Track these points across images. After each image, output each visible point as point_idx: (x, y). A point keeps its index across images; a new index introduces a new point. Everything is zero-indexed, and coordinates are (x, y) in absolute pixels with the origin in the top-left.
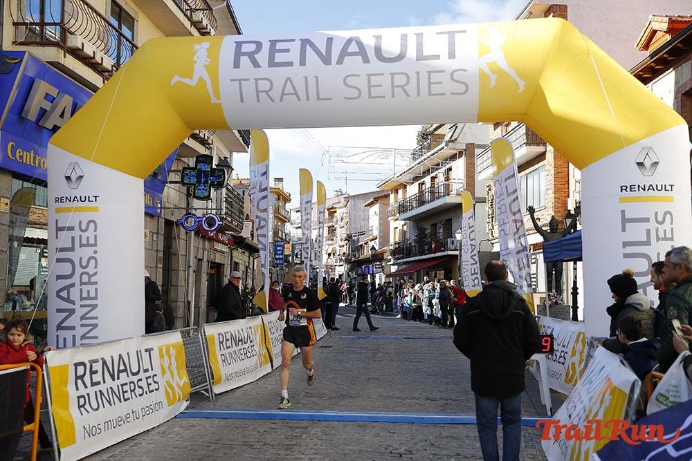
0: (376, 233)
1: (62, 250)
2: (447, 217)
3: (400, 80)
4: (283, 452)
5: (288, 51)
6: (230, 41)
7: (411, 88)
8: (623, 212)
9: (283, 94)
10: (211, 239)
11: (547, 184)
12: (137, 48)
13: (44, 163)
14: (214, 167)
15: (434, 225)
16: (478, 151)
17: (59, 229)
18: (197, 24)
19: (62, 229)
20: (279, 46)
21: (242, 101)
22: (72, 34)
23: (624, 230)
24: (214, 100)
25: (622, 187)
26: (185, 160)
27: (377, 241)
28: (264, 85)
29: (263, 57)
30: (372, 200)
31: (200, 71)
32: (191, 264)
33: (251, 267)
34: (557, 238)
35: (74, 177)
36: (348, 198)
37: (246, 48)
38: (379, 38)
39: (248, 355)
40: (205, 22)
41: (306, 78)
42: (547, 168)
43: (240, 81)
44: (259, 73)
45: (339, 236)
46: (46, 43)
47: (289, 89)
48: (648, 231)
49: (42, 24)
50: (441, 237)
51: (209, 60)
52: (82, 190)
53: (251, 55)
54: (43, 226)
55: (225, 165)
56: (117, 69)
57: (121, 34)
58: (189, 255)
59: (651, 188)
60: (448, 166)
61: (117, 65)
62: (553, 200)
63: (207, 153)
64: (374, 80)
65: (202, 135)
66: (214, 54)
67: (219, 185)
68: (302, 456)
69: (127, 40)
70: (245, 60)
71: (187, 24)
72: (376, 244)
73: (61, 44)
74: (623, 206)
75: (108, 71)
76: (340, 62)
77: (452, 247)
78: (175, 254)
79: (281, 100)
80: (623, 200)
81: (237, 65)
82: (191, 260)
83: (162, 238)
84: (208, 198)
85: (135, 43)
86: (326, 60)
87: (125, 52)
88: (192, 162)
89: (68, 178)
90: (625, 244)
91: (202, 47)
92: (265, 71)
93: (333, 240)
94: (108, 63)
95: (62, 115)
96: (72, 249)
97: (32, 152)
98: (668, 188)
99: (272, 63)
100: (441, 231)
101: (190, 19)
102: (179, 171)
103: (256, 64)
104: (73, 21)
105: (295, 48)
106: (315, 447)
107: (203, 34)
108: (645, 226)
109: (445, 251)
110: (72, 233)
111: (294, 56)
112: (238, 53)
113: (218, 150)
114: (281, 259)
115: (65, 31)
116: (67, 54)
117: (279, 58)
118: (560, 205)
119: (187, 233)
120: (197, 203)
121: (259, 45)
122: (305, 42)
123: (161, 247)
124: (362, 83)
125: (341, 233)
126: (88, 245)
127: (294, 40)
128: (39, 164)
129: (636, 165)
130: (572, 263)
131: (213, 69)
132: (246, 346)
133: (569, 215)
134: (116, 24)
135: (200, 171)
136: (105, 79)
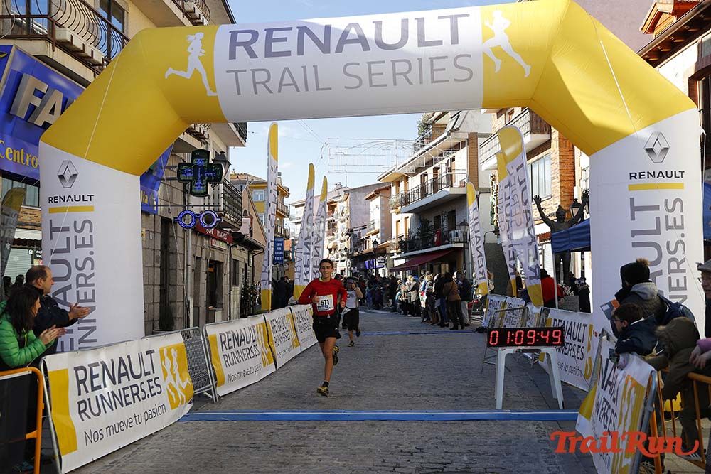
0: (378, 226)
1: (57, 251)
2: (451, 209)
3: (402, 67)
4: (290, 454)
5: (285, 39)
6: (224, 30)
7: (413, 76)
8: (632, 200)
9: (281, 85)
10: (209, 237)
11: (553, 172)
12: (128, 40)
13: (35, 162)
14: (211, 162)
15: (438, 218)
16: (480, 140)
17: (53, 230)
18: (189, 15)
19: (57, 229)
20: (276, 35)
21: (239, 93)
22: (60, 26)
23: (633, 218)
24: (210, 93)
25: (630, 174)
26: (181, 155)
27: (379, 235)
28: (262, 76)
29: (259, 47)
30: (373, 193)
31: (195, 63)
32: (190, 263)
33: (251, 265)
34: (564, 228)
35: (67, 176)
36: (348, 192)
37: (242, 38)
38: (378, 24)
39: (252, 355)
40: (198, 12)
41: (304, 68)
42: (552, 156)
43: (236, 72)
44: (255, 63)
45: (339, 230)
46: (33, 36)
47: (287, 79)
48: (658, 219)
49: (29, 16)
50: (445, 230)
51: (203, 51)
52: (77, 189)
53: (247, 45)
54: (35, 226)
55: (222, 160)
56: (108, 63)
57: (111, 26)
58: (187, 254)
59: (661, 174)
60: (451, 156)
61: (108, 59)
62: (559, 189)
63: (203, 147)
64: (375, 68)
65: (197, 129)
66: (208, 44)
67: (217, 180)
68: (310, 457)
69: (118, 32)
70: (240, 50)
71: (179, 14)
72: (378, 238)
73: (49, 38)
74: (633, 194)
75: (99, 65)
76: (339, 50)
77: (456, 239)
78: (173, 253)
79: (279, 91)
80: (632, 188)
81: (232, 55)
82: (189, 258)
83: (158, 237)
84: (205, 194)
85: (125, 34)
86: (325, 48)
87: (116, 45)
88: (188, 158)
89: (61, 177)
90: (634, 233)
91: (195, 38)
92: (262, 61)
93: (333, 235)
94: (99, 56)
95: (52, 112)
96: (67, 250)
97: (22, 150)
98: (679, 174)
99: (269, 53)
100: (445, 223)
101: (182, 9)
102: (175, 167)
103: (252, 55)
104: (60, 13)
105: (293, 36)
106: (324, 448)
107: (195, 24)
108: (654, 214)
109: (448, 243)
110: (66, 234)
111: (292, 45)
112: (234, 44)
113: (214, 145)
114: (281, 255)
115: (53, 24)
116: (56, 48)
117: (276, 47)
118: (566, 194)
119: (184, 231)
120: (194, 200)
121: (255, 34)
122: (303, 30)
123: (158, 246)
124: (362, 71)
125: (342, 227)
126: (84, 246)
127: (291, 29)
128: (30, 162)
129: (645, 151)
130: (580, 253)
131: (208, 61)
132: (249, 346)
133: (575, 204)
134: (105, 15)
135: (196, 167)
136: (96, 73)
